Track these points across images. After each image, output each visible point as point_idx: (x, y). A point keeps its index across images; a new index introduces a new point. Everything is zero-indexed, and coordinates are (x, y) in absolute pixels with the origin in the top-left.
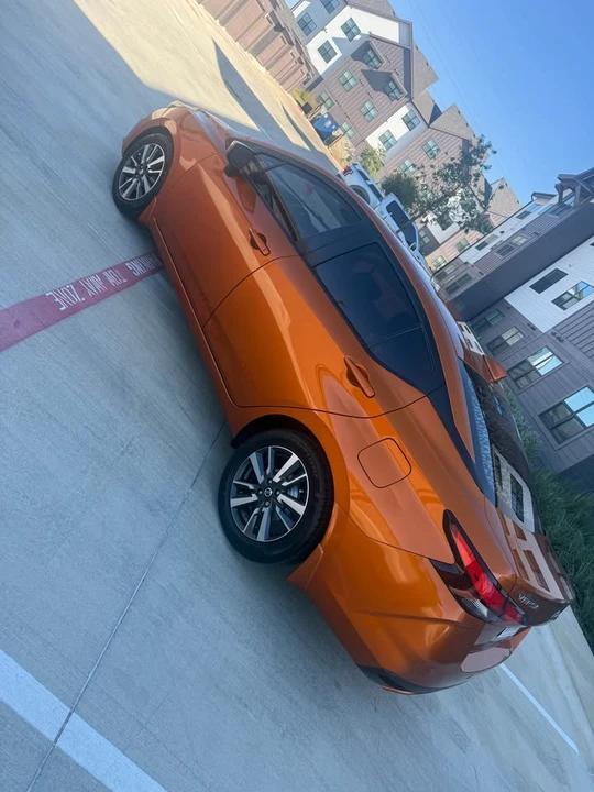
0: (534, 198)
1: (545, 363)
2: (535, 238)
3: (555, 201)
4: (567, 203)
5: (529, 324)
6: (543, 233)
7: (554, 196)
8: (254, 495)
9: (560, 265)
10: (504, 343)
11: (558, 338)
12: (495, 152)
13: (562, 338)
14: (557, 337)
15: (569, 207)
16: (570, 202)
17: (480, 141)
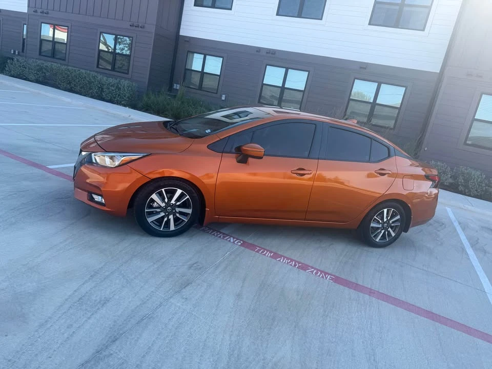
13: (45, 11)
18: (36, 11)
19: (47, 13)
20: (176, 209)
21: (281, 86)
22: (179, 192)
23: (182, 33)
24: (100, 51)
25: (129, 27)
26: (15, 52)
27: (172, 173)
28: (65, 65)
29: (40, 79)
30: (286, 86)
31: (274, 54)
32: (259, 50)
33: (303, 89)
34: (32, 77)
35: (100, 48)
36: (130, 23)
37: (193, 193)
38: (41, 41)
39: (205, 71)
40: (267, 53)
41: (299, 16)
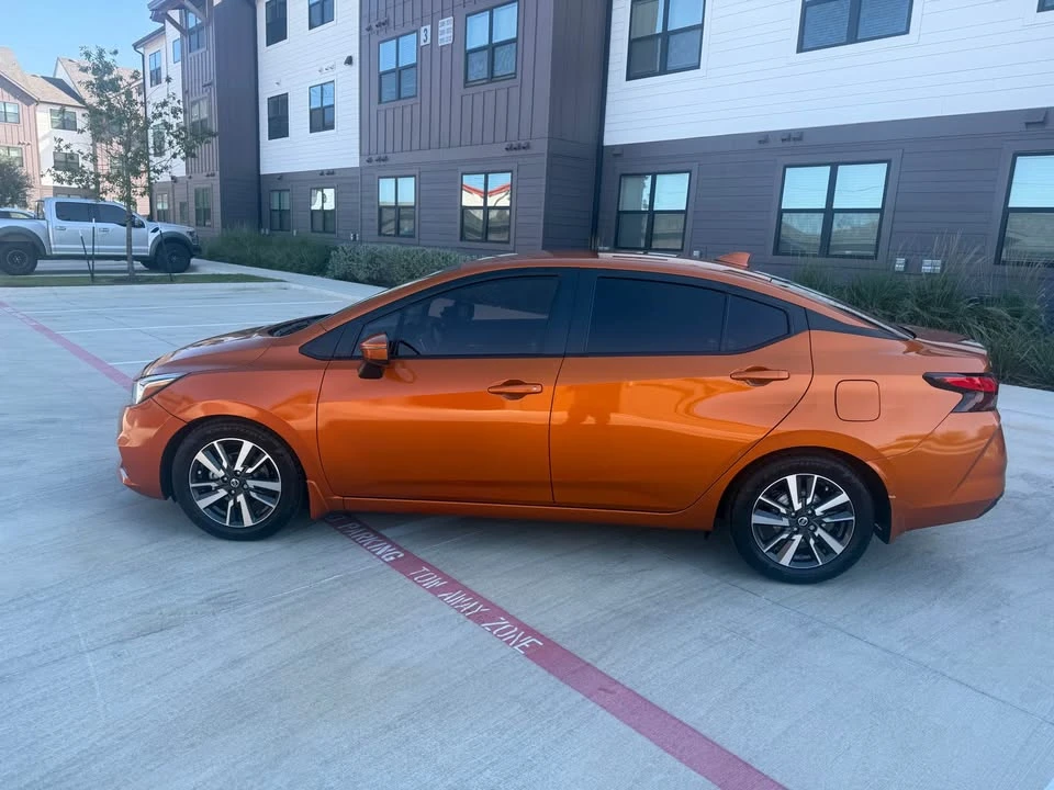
0: (141, 50)
1: (398, 192)
2: (213, 90)
3: (173, 33)
4: (192, 24)
5: (322, 173)
6: (214, 78)
7: (163, 29)
8: (795, 537)
9: (267, 91)
10: (323, 212)
11: (379, 160)
12: (116, 52)
13: (383, 156)
14: (377, 161)
15: (199, 28)
16: (192, 22)
17: (88, 55)
18: (369, 161)
19: (385, 159)
20: (248, 482)
21: (824, 207)
22: (247, 446)
23: (608, 141)
24: (464, 209)
25: (505, 153)
26: (355, 236)
27: (224, 407)
28: (414, 245)
29: (375, 277)
30: (836, 206)
31: (800, 139)
32: (764, 138)
33: (879, 206)
34: (362, 275)
35: (465, 203)
36: (506, 145)
37: (276, 448)
38: (381, 209)
39: (655, 209)
40: (783, 140)
41: (853, 38)
